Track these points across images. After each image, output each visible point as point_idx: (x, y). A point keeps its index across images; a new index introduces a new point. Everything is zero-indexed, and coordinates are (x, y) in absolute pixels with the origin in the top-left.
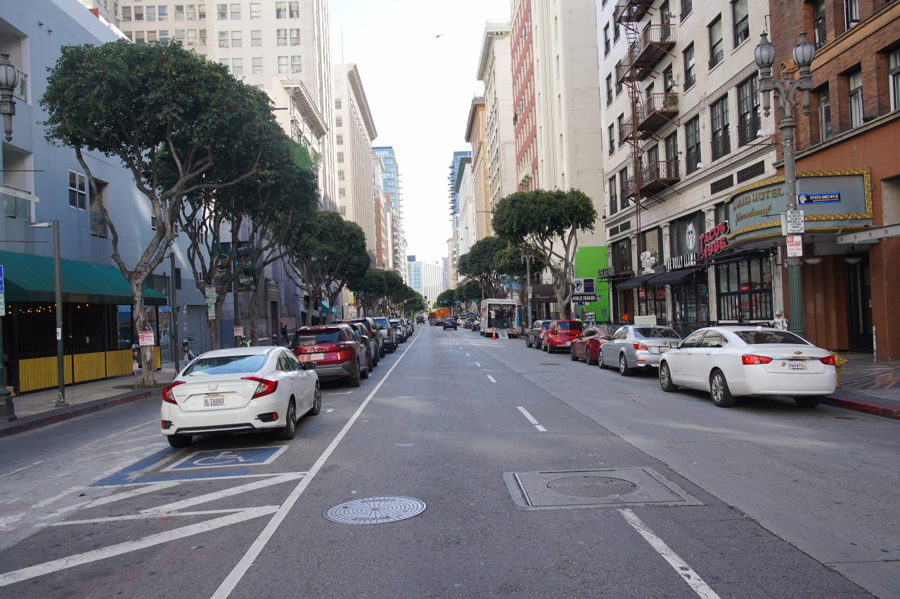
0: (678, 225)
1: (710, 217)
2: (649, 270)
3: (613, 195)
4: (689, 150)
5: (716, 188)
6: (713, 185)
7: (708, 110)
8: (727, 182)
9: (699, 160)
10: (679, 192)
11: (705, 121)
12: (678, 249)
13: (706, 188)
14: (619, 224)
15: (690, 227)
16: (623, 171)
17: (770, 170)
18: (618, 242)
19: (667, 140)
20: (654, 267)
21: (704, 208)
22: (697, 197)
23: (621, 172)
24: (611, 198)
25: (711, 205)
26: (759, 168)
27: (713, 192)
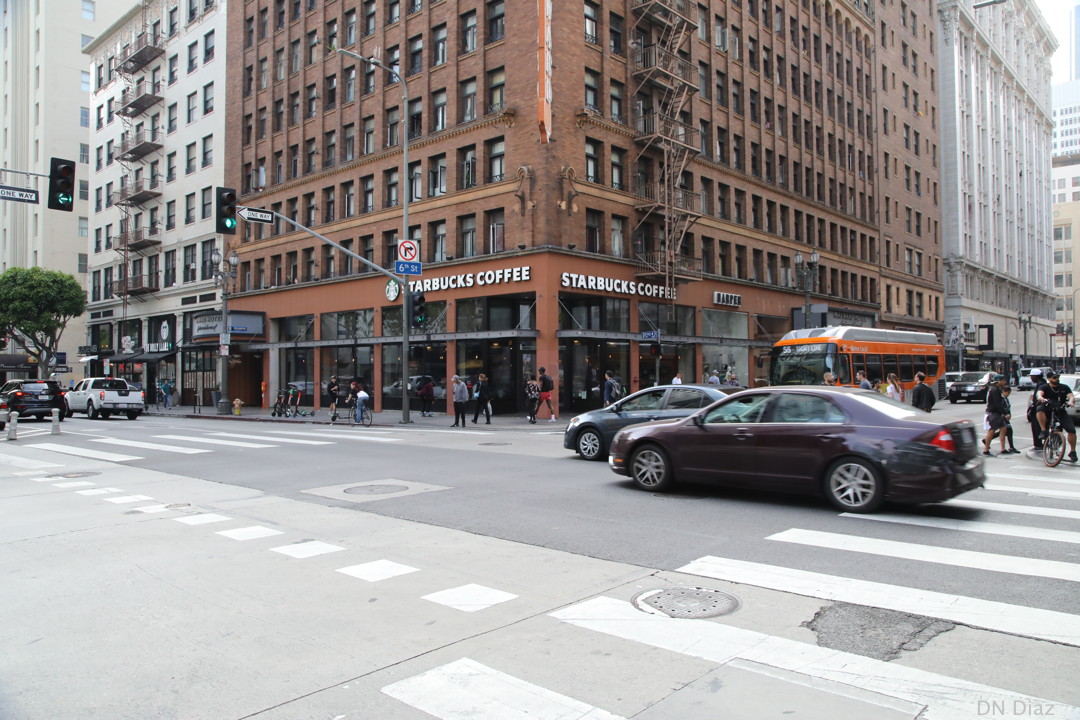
0: (155, 322)
1: (180, 320)
2: (129, 350)
3: (97, 285)
4: (167, 271)
5: (185, 301)
6: (183, 299)
7: (182, 250)
8: (192, 300)
9: (174, 281)
10: (158, 298)
11: (180, 255)
12: (154, 337)
13: (178, 300)
14: (101, 311)
15: (165, 324)
16: (109, 270)
17: (219, 299)
18: (98, 325)
19: (150, 258)
20: (133, 348)
21: (176, 313)
22: (172, 305)
23: (106, 270)
24: (94, 288)
25: (180, 312)
26: (212, 297)
27: (183, 304)
